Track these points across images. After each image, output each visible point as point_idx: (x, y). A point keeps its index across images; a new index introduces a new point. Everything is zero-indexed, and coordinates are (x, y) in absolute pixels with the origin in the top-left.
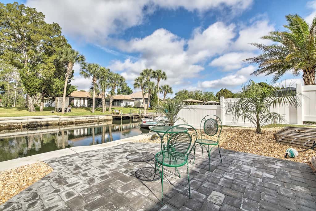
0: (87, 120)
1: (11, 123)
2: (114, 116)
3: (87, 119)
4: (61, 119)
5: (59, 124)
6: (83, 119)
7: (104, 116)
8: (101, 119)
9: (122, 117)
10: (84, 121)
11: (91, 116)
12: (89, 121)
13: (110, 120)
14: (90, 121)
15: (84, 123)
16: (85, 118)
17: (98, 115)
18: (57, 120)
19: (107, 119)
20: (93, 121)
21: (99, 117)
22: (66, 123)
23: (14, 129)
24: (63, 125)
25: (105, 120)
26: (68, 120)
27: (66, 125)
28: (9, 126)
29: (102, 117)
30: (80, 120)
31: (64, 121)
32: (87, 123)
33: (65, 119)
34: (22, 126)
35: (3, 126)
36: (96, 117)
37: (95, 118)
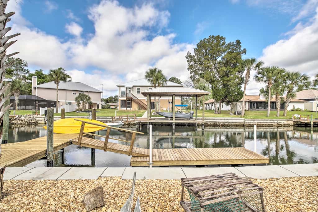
0: (267, 124)
1: (215, 122)
2: (295, 122)
3: (266, 122)
4: (246, 121)
5: (244, 126)
6: (263, 122)
7: (283, 121)
8: (280, 123)
9: (312, 123)
10: (264, 125)
11: (271, 120)
12: (268, 125)
13: (291, 126)
14: (270, 125)
15: (264, 126)
16: (265, 121)
17: (277, 119)
18: (242, 122)
19: (287, 124)
20: (272, 126)
21: (279, 121)
22: (249, 125)
23: (216, 126)
24: (248, 126)
25: (285, 125)
26: (251, 123)
27: (249, 127)
28: (215, 124)
29: (282, 122)
30: (261, 123)
31: (248, 123)
32: (267, 126)
33: (249, 121)
34: (221, 124)
35: (212, 124)
36: (276, 122)
37: (274, 122)
